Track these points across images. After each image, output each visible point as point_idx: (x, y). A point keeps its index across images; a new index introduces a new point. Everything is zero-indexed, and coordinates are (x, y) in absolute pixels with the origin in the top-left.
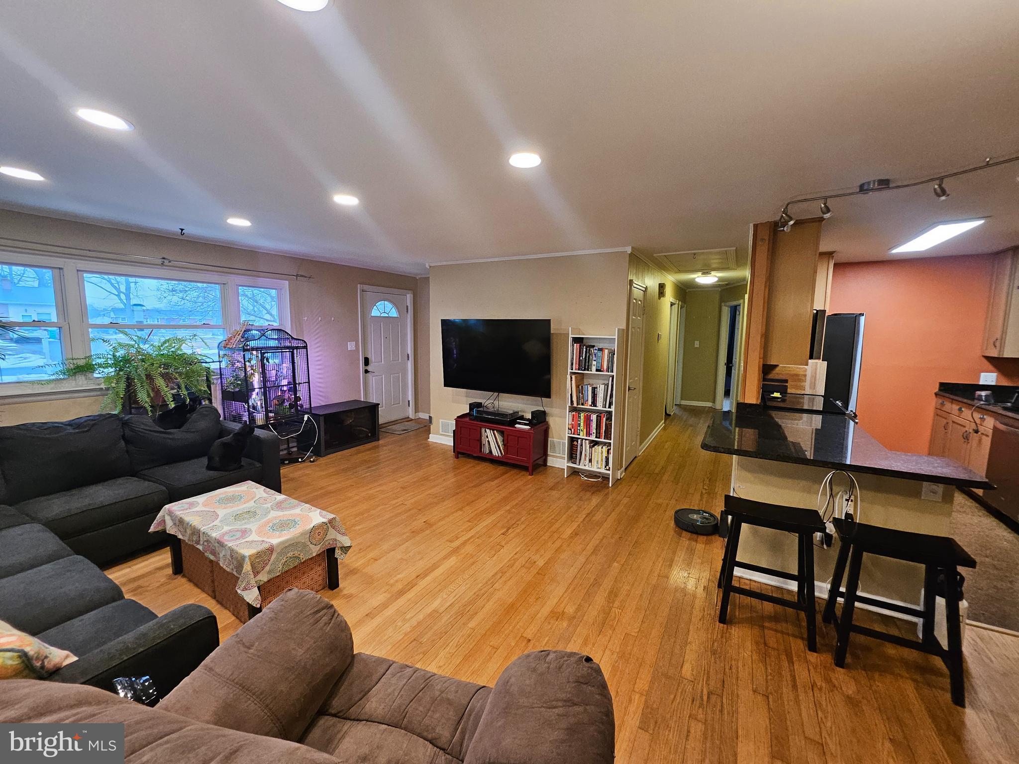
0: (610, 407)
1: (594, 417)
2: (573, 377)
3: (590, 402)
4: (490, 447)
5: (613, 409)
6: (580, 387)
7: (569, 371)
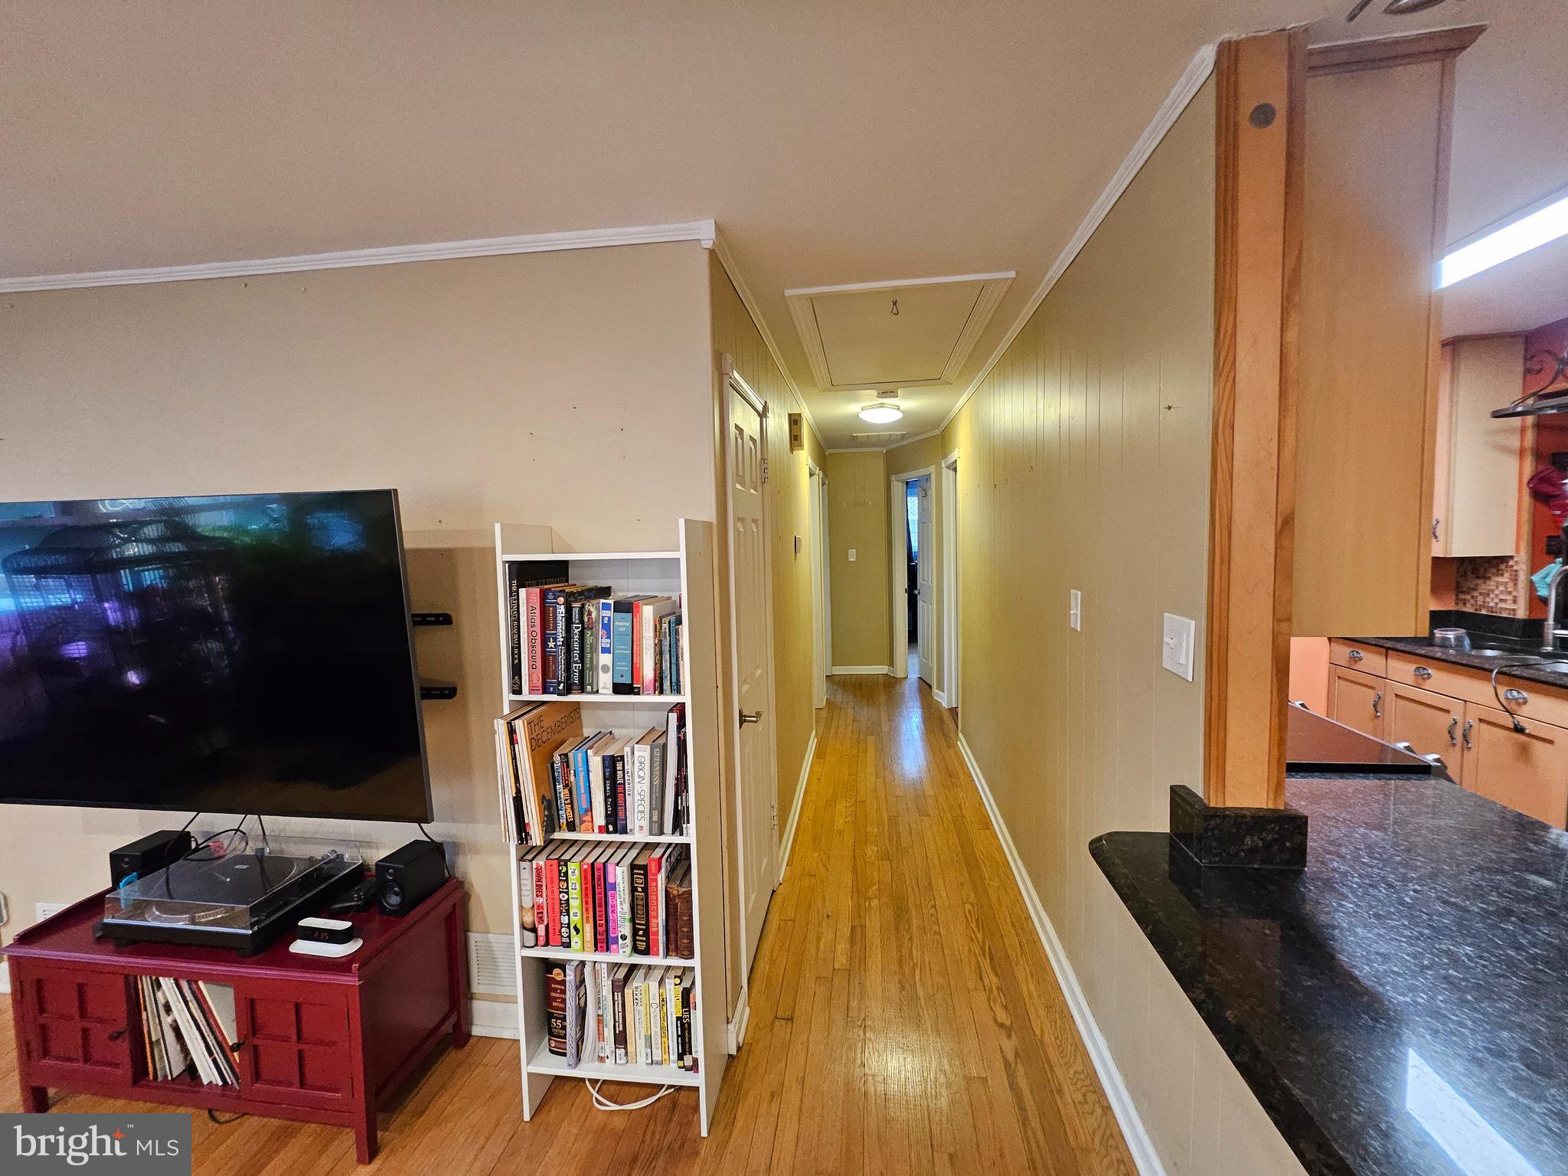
0: (677, 827)
1: (620, 876)
2: (519, 725)
3: (600, 818)
4: (185, 1050)
5: (690, 836)
6: (557, 759)
7: (507, 697)
